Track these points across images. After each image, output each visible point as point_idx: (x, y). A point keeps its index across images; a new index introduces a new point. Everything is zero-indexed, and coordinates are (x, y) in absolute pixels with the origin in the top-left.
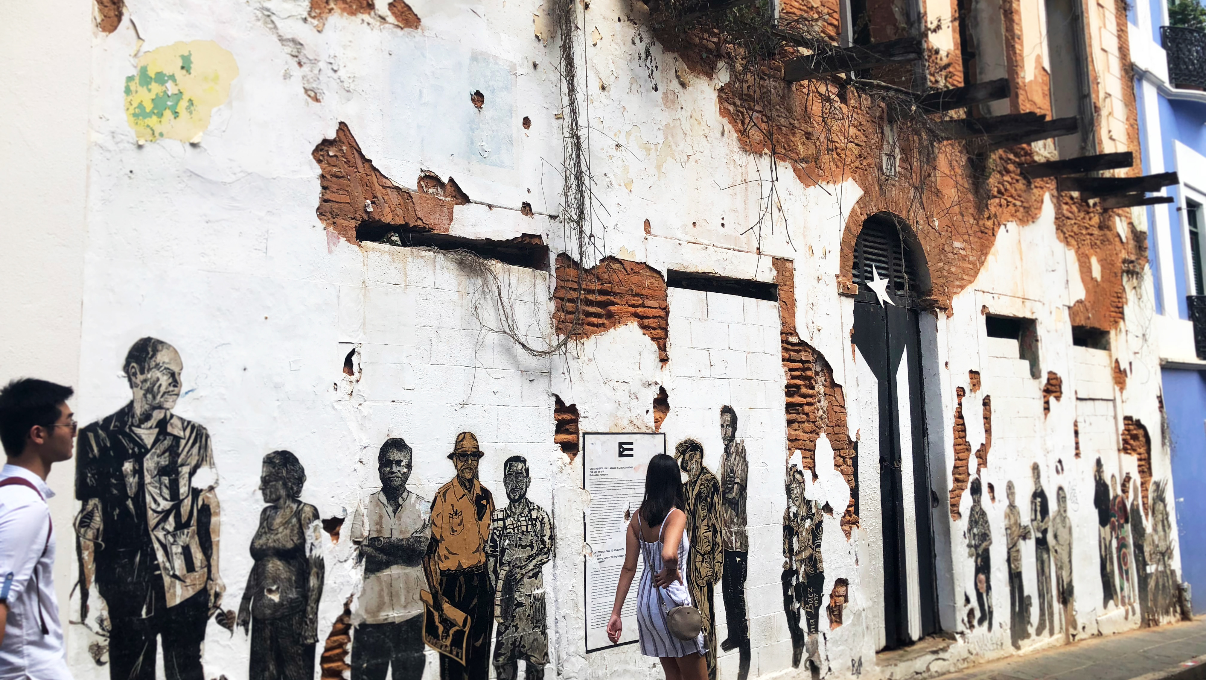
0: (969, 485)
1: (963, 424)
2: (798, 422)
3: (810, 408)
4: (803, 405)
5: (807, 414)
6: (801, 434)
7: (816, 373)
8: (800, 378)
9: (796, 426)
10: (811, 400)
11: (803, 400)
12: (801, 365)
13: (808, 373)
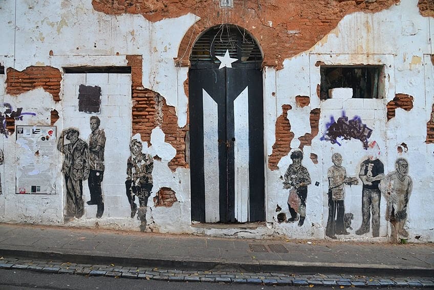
2: (142, 122)
3: (151, 116)
4: (147, 115)
5: (149, 119)
6: (143, 127)
7: (159, 102)
8: (146, 104)
9: (140, 124)
10: (153, 113)
11: (147, 113)
12: (146, 99)
13: (151, 102)
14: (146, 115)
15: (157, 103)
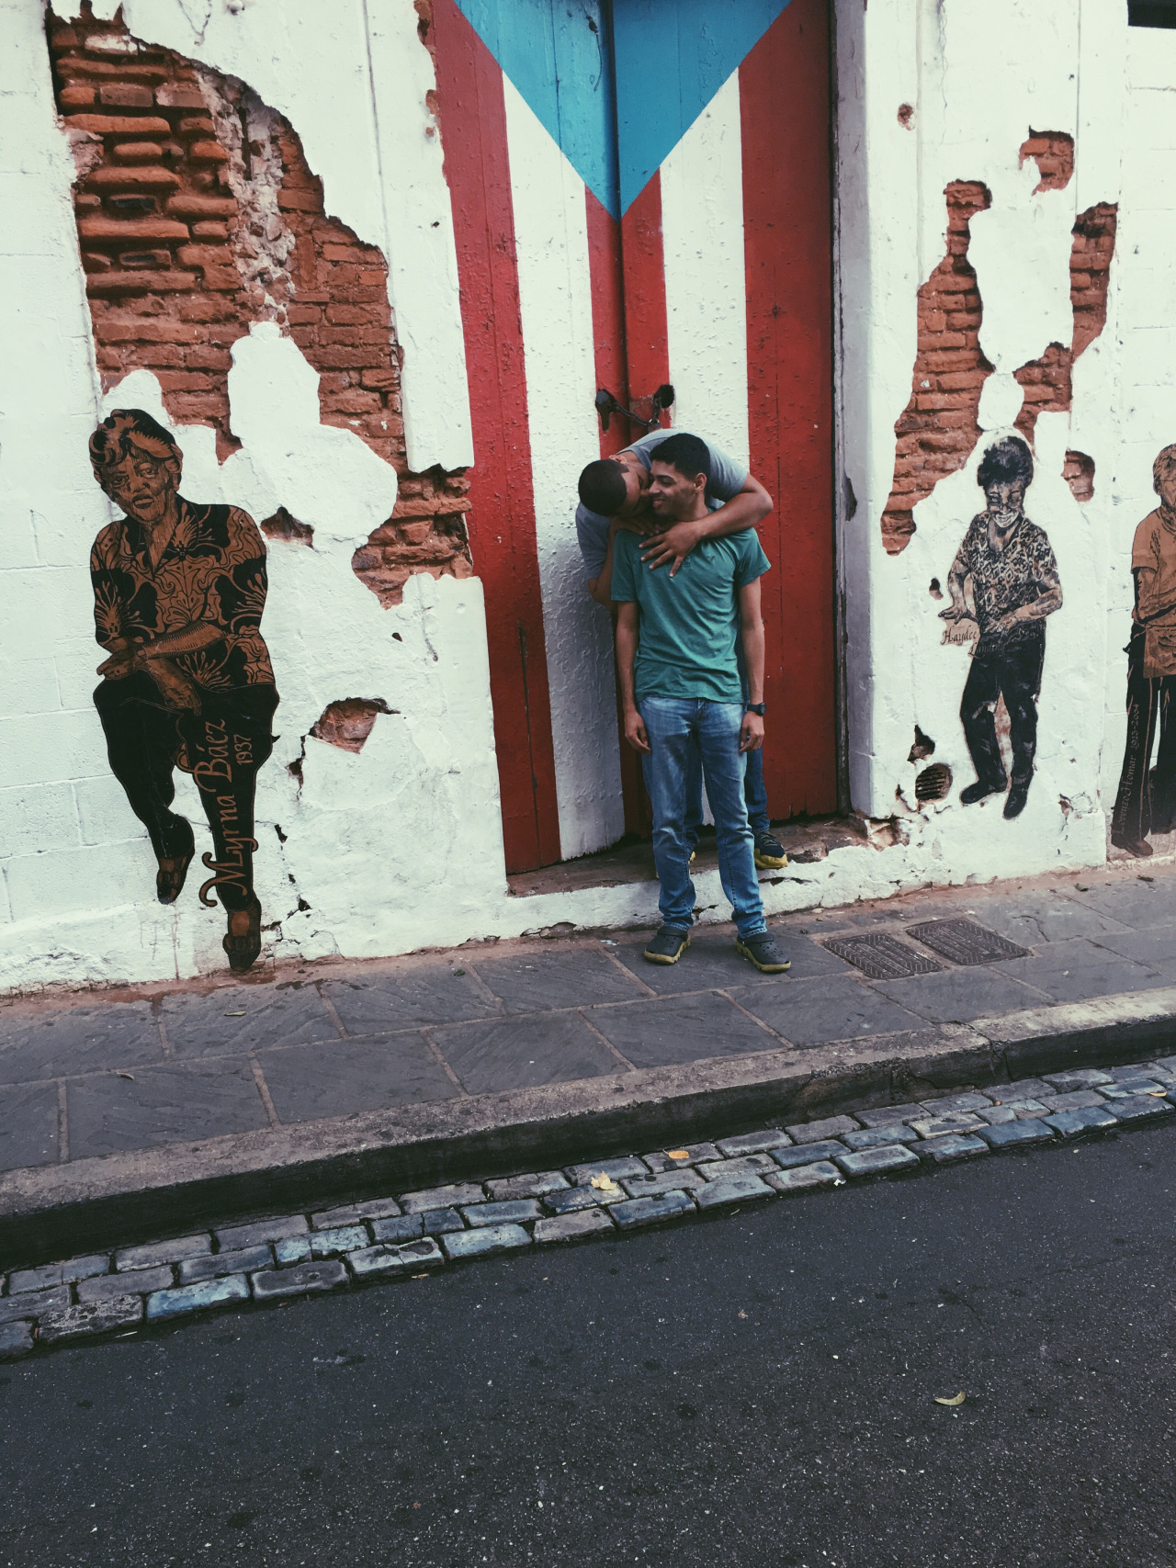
0: (976, 458)
1: (974, 291)
2: (155, 292)
3: (213, 251)
4: (182, 242)
5: (197, 269)
6: (168, 325)
7: (251, 149)
8: (167, 160)
9: (146, 303)
10: (218, 228)
11: (180, 229)
12: (161, 123)
13: (200, 148)
14: (175, 244)
15: (237, 156)
